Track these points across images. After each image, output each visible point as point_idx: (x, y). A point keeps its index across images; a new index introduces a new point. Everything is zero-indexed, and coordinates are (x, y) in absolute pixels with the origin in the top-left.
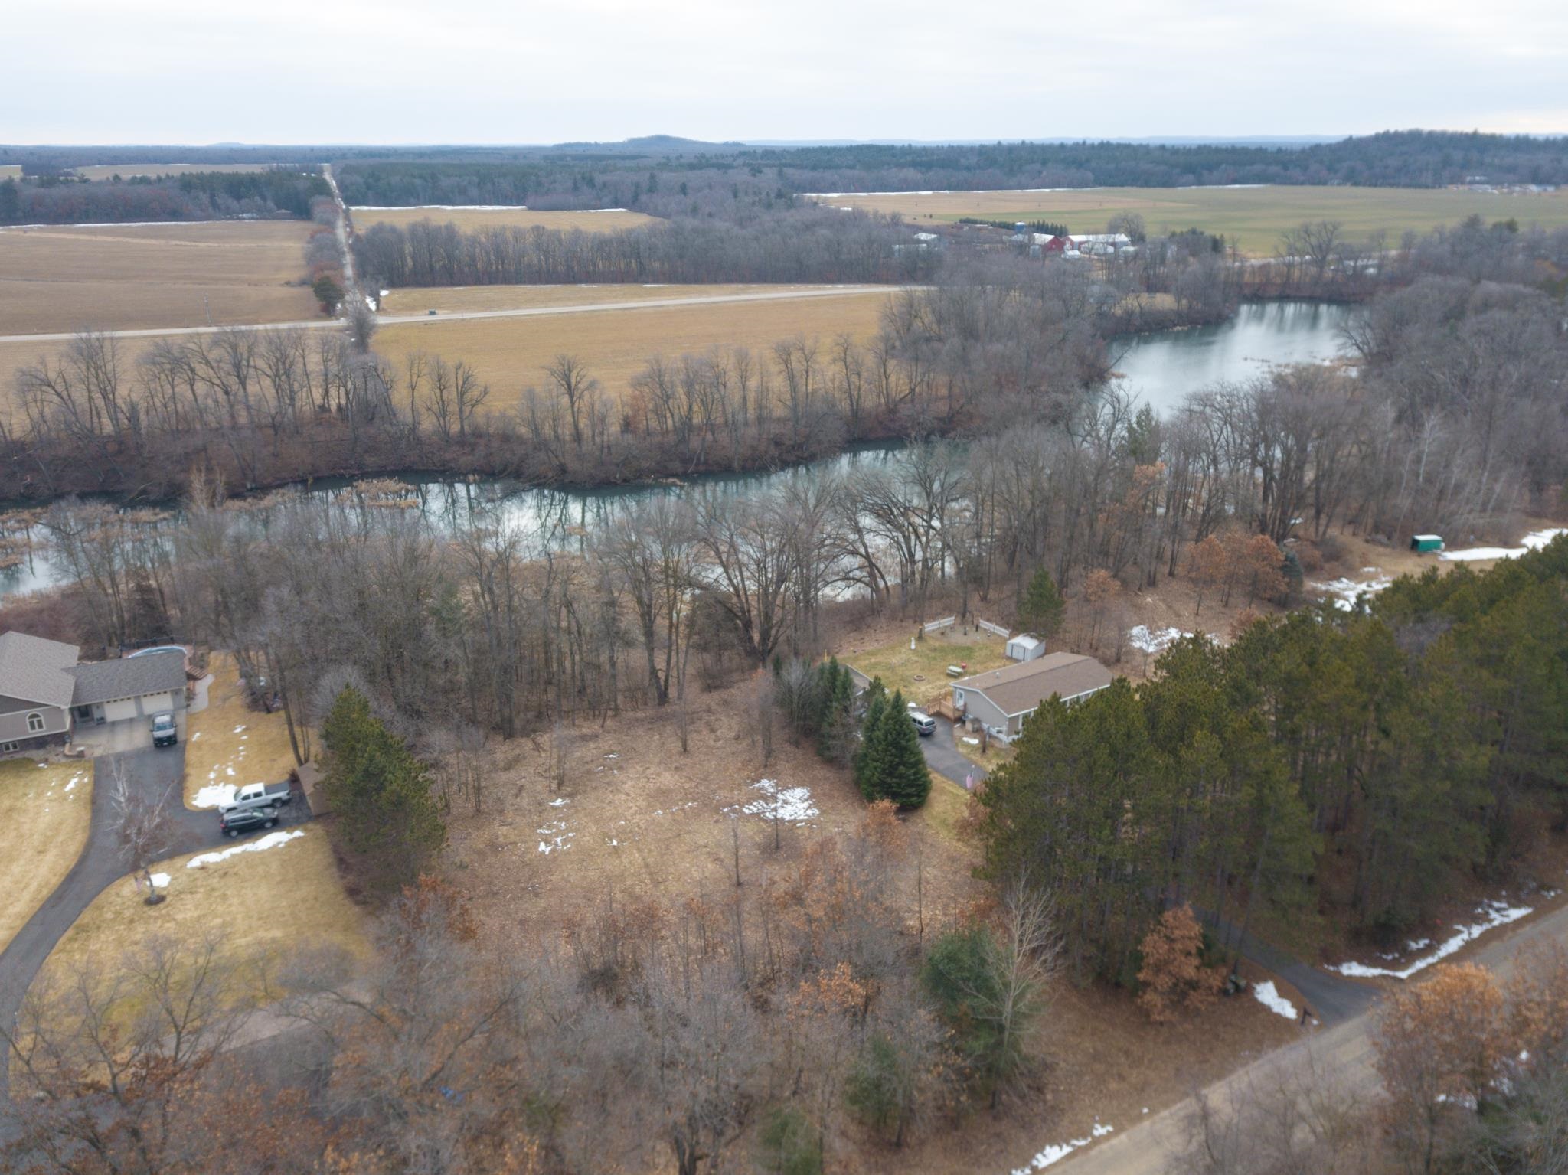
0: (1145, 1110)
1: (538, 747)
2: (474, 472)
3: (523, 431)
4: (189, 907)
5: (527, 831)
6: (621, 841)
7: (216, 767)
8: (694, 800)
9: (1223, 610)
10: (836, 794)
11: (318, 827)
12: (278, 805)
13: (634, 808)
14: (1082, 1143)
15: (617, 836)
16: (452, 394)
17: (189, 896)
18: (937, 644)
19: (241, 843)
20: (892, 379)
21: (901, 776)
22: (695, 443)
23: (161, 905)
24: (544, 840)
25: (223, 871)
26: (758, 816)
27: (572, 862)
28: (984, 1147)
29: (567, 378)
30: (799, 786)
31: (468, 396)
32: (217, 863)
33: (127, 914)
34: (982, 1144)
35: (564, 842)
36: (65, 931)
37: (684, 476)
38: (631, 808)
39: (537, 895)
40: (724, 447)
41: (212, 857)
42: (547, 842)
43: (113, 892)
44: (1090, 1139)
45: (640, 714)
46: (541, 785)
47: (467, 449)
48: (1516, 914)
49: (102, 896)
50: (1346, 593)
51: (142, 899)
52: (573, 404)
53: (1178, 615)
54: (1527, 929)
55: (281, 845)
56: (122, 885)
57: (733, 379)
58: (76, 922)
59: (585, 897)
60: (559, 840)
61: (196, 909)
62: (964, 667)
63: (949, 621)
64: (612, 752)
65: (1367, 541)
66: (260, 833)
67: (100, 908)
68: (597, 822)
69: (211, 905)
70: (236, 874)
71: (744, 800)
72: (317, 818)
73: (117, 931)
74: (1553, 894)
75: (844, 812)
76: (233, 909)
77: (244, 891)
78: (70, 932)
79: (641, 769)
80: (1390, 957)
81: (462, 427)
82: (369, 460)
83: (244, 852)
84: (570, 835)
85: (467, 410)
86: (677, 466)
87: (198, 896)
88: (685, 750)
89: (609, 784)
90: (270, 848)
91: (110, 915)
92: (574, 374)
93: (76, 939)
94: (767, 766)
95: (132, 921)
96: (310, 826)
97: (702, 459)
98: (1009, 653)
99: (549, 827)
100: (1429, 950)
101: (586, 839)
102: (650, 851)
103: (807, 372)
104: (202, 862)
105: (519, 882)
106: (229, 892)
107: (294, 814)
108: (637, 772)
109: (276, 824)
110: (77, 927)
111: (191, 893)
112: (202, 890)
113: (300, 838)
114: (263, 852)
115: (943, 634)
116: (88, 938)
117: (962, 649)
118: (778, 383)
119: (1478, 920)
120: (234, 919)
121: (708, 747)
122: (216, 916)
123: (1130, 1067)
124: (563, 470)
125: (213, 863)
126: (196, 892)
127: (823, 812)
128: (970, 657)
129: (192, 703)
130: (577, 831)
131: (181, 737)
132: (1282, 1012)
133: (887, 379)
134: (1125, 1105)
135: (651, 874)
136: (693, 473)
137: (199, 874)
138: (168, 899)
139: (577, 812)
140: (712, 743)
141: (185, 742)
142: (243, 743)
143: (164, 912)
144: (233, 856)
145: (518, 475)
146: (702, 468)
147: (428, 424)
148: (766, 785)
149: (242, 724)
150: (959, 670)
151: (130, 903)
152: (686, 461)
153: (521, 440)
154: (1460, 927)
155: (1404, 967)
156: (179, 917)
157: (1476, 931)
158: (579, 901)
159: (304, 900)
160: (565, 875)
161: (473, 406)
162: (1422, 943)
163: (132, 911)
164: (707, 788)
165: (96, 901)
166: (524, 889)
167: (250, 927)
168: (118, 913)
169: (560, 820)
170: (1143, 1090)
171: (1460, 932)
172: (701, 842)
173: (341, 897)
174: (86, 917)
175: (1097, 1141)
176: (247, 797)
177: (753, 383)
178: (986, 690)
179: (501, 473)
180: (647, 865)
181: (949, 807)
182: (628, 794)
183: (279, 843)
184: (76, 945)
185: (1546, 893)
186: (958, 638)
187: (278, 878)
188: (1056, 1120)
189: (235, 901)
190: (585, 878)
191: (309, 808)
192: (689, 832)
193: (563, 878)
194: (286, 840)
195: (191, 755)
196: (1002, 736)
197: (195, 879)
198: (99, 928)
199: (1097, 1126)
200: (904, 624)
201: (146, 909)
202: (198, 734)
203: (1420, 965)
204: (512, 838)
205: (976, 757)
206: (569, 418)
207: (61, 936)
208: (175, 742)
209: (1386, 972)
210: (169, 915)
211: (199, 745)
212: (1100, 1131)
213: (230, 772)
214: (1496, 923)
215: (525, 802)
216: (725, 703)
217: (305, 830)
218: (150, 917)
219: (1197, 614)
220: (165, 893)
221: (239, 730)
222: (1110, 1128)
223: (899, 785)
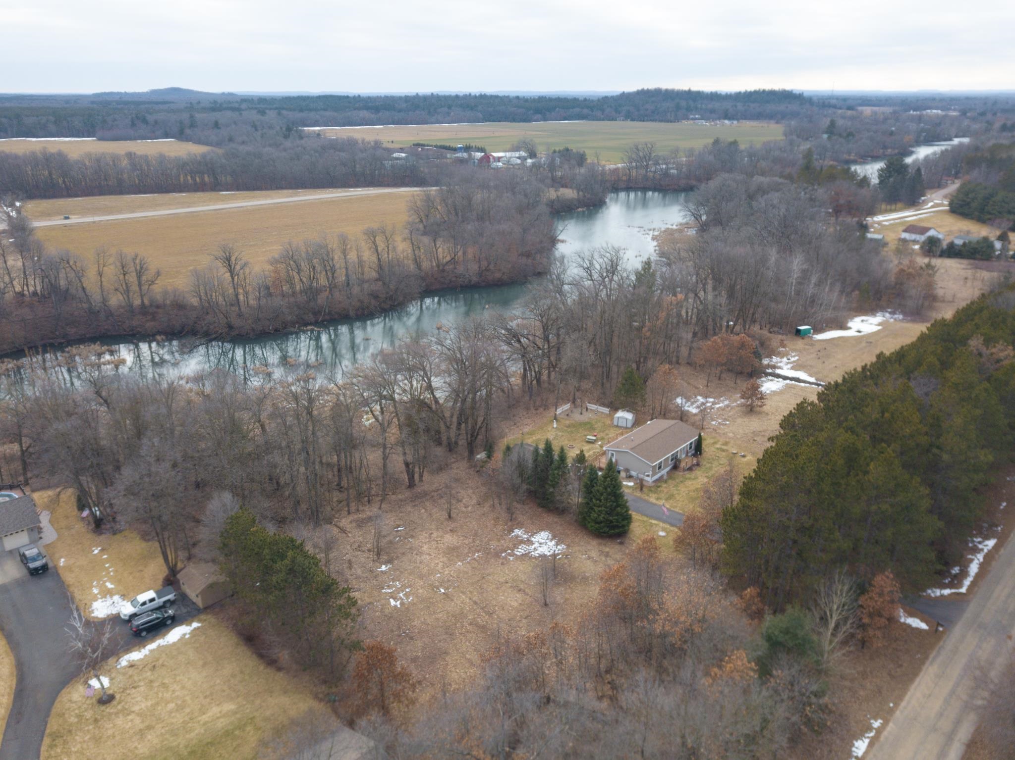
0: (891, 705)
1: (343, 531)
2: (159, 333)
3: (195, 301)
4: (139, 699)
5: (375, 593)
6: (446, 589)
7: (95, 583)
8: (478, 552)
9: (720, 382)
10: (569, 533)
11: (209, 616)
12: (168, 605)
13: (441, 564)
14: (872, 734)
15: (441, 586)
16: (132, 278)
17: (134, 691)
18: (568, 422)
19: (153, 640)
20: (440, 250)
22: (322, 299)
23: (114, 703)
24: (392, 597)
25: (152, 664)
26: (526, 556)
27: (422, 610)
28: (819, 751)
29: (228, 259)
30: (542, 530)
31: (144, 278)
32: (141, 660)
33: (88, 715)
34: (817, 750)
35: (407, 595)
36: (42, 740)
37: (316, 323)
38: (438, 563)
39: (411, 638)
40: (340, 302)
41: (135, 656)
42: (395, 599)
43: (65, 700)
44: (874, 731)
45: (400, 496)
46: (362, 557)
47: (149, 317)
48: (991, 543)
49: (57, 704)
50: (779, 364)
51: (94, 700)
52: (233, 279)
53: (697, 388)
54: (1002, 551)
55: (187, 636)
56: (70, 693)
57: (337, 256)
58: (48, 731)
59: (446, 633)
60: (401, 595)
61: (146, 699)
62: (595, 436)
63: (567, 407)
64: (399, 526)
65: (771, 332)
66: (164, 630)
67: (62, 715)
68: (421, 577)
69: (157, 693)
70: (163, 665)
71: (511, 545)
72: (207, 609)
73: (88, 731)
74: (999, 529)
75: (582, 543)
76: (177, 694)
77: (178, 678)
78: (47, 741)
79: (427, 535)
80: (947, 581)
81: (143, 301)
82: (71, 331)
83: (159, 646)
84: (407, 590)
85: (145, 288)
86: (311, 317)
87: (142, 689)
88: (450, 517)
89: (411, 548)
90: (179, 640)
91: (73, 720)
92: (233, 258)
93: (56, 746)
94: (512, 522)
95: (96, 721)
96: (203, 617)
97: (327, 311)
98: (615, 423)
99: (389, 587)
100: (964, 573)
101: (421, 591)
102: (471, 592)
103: (388, 248)
104: (129, 661)
105: (392, 631)
106: (166, 681)
107: (184, 610)
108: (426, 537)
109: (175, 621)
110: (50, 735)
111: (135, 688)
112: (142, 684)
113: (198, 628)
114: (174, 644)
115: (568, 415)
116: (65, 742)
117: (585, 424)
118: (368, 256)
119: (976, 550)
120: (184, 701)
121: (463, 512)
122: (167, 703)
123: (863, 679)
124: (230, 327)
125: (138, 660)
126: (138, 686)
127: (568, 546)
128: (594, 429)
129: (42, 535)
130: (410, 586)
131: (50, 565)
132: (919, 626)
133: (437, 250)
134: (878, 704)
135: (482, 609)
136: (323, 321)
137: (130, 671)
138: (118, 696)
139: (401, 572)
140: (464, 509)
141: (55, 567)
142: (107, 561)
143: (119, 707)
144: (151, 651)
145: (194, 333)
146: (327, 317)
147: (115, 300)
148: (520, 533)
149: (97, 547)
150: (594, 438)
151: (85, 706)
152: (316, 313)
153: (194, 308)
154: (970, 556)
155: (960, 585)
156: (136, 708)
157: (980, 557)
158: (444, 637)
159: (233, 676)
160: (422, 620)
161: (150, 285)
162: (956, 570)
163: (91, 712)
164: (481, 541)
165: (54, 711)
166: (399, 636)
167: (202, 706)
168: (79, 716)
169: (393, 580)
170: (880, 692)
171: (972, 560)
172: (502, 580)
173: (262, 667)
174: (53, 725)
175: (879, 731)
176: (144, 604)
177: (352, 256)
178: (632, 449)
179: (180, 332)
180: (475, 603)
181: (644, 530)
182: (430, 555)
183: (185, 635)
184: (59, 750)
185: (995, 529)
186: (577, 417)
187: (201, 663)
188: (846, 723)
189: (176, 687)
190: (437, 619)
191: (194, 603)
192: (489, 575)
193: (422, 623)
194: (189, 631)
195: (69, 578)
196: (648, 479)
197: (131, 676)
198: (70, 731)
199: (872, 721)
200: (538, 411)
201: (103, 708)
202: (63, 560)
203: (967, 582)
204: (368, 600)
205: (638, 494)
206: (231, 291)
207: (40, 745)
208: (47, 569)
209: (953, 591)
210: (124, 709)
211: (69, 569)
212: (876, 724)
213: (109, 585)
214: (986, 551)
215: (359, 572)
216: (457, 480)
217: (199, 621)
218: (110, 714)
219: (707, 386)
220: (111, 692)
221: (96, 552)
222: (880, 721)
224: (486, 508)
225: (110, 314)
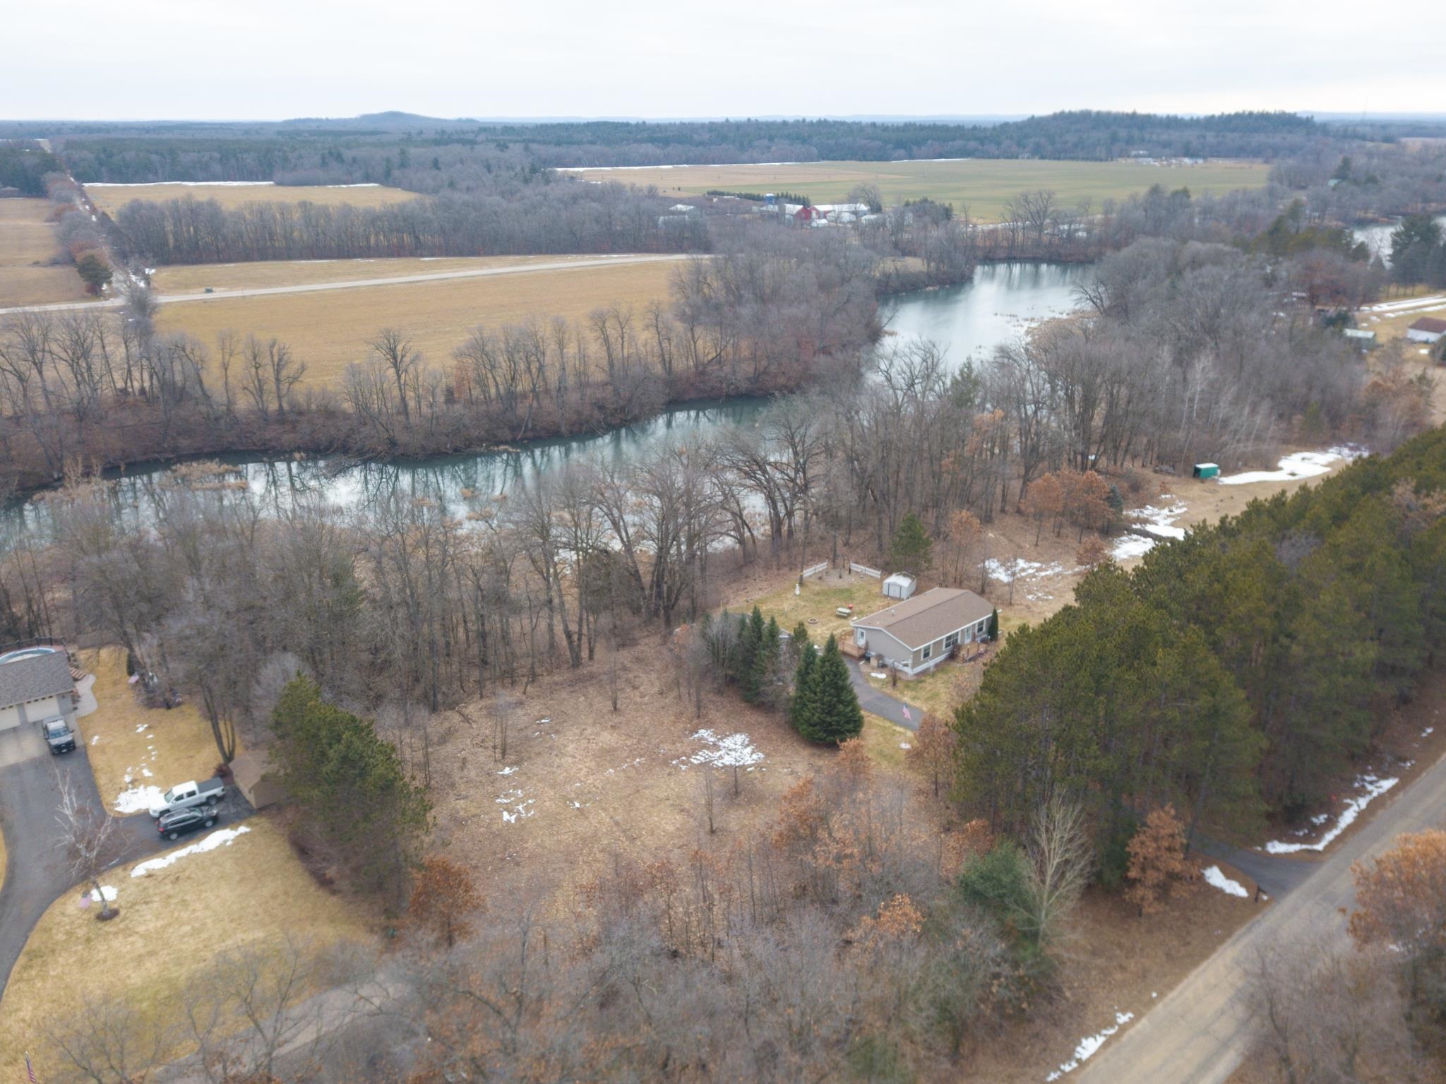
0: (1154, 995)
1: (467, 719)
2: (299, 449)
3: (348, 406)
4: (149, 917)
5: (486, 803)
6: (583, 803)
7: (129, 770)
8: (641, 756)
9: (1057, 540)
10: (774, 737)
11: (263, 820)
12: (213, 802)
13: (585, 770)
14: (1111, 1031)
15: (577, 798)
16: (268, 373)
17: (144, 906)
18: (817, 588)
19: (184, 845)
20: (700, 343)
21: (838, 714)
22: (522, 410)
23: (117, 919)
24: (507, 810)
25: (175, 876)
26: (706, 765)
27: (541, 828)
28: (1027, 1048)
29: (392, 350)
30: (736, 732)
31: (284, 374)
32: (161, 870)
33: (81, 932)
34: (1025, 1046)
35: (527, 809)
36: (16, 959)
37: (514, 442)
38: (581, 769)
39: (518, 864)
40: (549, 414)
41: (156, 863)
42: (510, 812)
43: (57, 911)
44: (1117, 1027)
45: (556, 678)
46: (483, 756)
47: (288, 427)
48: (1387, 784)
49: (46, 917)
51: (92, 915)
52: (399, 377)
53: (1020, 547)
54: (1401, 796)
55: (229, 843)
56: (64, 904)
57: (551, 348)
58: (26, 948)
59: (566, 861)
60: (520, 807)
61: (157, 919)
62: (850, 608)
63: (822, 566)
64: (543, 717)
65: (1156, 472)
66: (200, 834)
67: (47, 930)
68: (553, 786)
69: (172, 912)
70: (189, 878)
71: (688, 751)
72: (261, 810)
73: (76, 952)
74: (1409, 764)
75: (787, 753)
76: (198, 914)
77: (204, 895)
78: (22, 960)
79: (578, 731)
80: (1301, 834)
81: (281, 406)
82: (184, 443)
83: (190, 854)
84: (530, 801)
85: (284, 387)
86: (506, 434)
87: (155, 905)
88: (615, 708)
89: (551, 748)
90: (217, 847)
91: (61, 937)
92: (400, 347)
93: (31, 967)
94: (700, 717)
95: (88, 940)
96: (254, 820)
97: (530, 425)
98: (885, 592)
99: (506, 796)
100: (1331, 824)
101: (547, 804)
102: (615, 809)
103: (622, 338)
104: (147, 870)
105: (495, 853)
106: (188, 897)
107: (233, 810)
108: (575, 734)
109: (217, 822)
110: (28, 953)
111: (146, 903)
112: (157, 899)
113: (246, 834)
114: (210, 852)
115: (820, 578)
116: (45, 964)
117: (842, 591)
118: (595, 349)
119: (1362, 792)
120: (204, 924)
121: (636, 703)
122: (182, 924)
123: (1126, 957)
124: (393, 443)
125: (160, 870)
126: (152, 902)
127: (768, 755)
128: (852, 599)
129: (79, 705)
130: (535, 797)
131: (79, 743)
132: (1234, 892)
133: (695, 343)
134: (1135, 993)
135: (624, 831)
136: (522, 439)
137: (147, 883)
138: (122, 912)
139: (529, 778)
140: (638, 699)
141: (85, 746)
142: (151, 742)
143: (121, 926)
144: (179, 859)
145: (345, 450)
146: (530, 434)
147: (244, 403)
148: (705, 735)
149: (143, 723)
150: (848, 611)
151: (80, 921)
152: (514, 428)
153: (346, 416)
154: (1348, 801)
155: (1318, 839)
156: (142, 929)
157: (1363, 802)
158: (562, 865)
159: (274, 897)
160: (539, 841)
161: (291, 383)
162: (1322, 818)
163: (85, 929)
164: (649, 743)
165: (39, 924)
166: (502, 859)
167: (225, 931)
168: (70, 934)
169: (515, 788)
170: (1145, 976)
171: (1349, 806)
172: (662, 796)
173: (312, 889)
174: (34, 941)
175: (1124, 1028)
176: (180, 798)
177: (571, 350)
178: (888, 627)
179: (327, 449)
180: (617, 824)
181: (881, 739)
182: (574, 757)
183: (226, 841)
184: (33, 973)
185: (1402, 764)
186: (834, 581)
187: (238, 877)
188: (1081, 1014)
189: (198, 905)
190: (559, 842)
191: (247, 802)
192: (646, 787)
193: (538, 845)
194: (232, 837)
195: (97, 760)
196: (907, 670)
197: (145, 889)
198: (53, 951)
199: (1119, 1014)
200: (781, 572)
201: (101, 925)
202: (96, 738)
203: (1329, 837)
204: (473, 811)
205: (889, 690)
206: (396, 392)
207: (12, 965)
208: (74, 748)
209: (1304, 847)
210: (128, 928)
211: (101, 749)
212: (1122, 1018)
213: (146, 773)
214: (1375, 794)
215: (473, 774)
216: (638, 660)
217: (249, 825)
218: (108, 933)
219: (1036, 545)
220: (116, 906)
221: (141, 730)
222: (1130, 1015)
223: (838, 722)
224: (670, 699)
225: (235, 421)
